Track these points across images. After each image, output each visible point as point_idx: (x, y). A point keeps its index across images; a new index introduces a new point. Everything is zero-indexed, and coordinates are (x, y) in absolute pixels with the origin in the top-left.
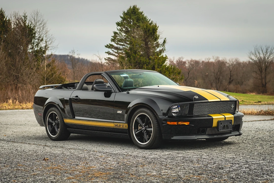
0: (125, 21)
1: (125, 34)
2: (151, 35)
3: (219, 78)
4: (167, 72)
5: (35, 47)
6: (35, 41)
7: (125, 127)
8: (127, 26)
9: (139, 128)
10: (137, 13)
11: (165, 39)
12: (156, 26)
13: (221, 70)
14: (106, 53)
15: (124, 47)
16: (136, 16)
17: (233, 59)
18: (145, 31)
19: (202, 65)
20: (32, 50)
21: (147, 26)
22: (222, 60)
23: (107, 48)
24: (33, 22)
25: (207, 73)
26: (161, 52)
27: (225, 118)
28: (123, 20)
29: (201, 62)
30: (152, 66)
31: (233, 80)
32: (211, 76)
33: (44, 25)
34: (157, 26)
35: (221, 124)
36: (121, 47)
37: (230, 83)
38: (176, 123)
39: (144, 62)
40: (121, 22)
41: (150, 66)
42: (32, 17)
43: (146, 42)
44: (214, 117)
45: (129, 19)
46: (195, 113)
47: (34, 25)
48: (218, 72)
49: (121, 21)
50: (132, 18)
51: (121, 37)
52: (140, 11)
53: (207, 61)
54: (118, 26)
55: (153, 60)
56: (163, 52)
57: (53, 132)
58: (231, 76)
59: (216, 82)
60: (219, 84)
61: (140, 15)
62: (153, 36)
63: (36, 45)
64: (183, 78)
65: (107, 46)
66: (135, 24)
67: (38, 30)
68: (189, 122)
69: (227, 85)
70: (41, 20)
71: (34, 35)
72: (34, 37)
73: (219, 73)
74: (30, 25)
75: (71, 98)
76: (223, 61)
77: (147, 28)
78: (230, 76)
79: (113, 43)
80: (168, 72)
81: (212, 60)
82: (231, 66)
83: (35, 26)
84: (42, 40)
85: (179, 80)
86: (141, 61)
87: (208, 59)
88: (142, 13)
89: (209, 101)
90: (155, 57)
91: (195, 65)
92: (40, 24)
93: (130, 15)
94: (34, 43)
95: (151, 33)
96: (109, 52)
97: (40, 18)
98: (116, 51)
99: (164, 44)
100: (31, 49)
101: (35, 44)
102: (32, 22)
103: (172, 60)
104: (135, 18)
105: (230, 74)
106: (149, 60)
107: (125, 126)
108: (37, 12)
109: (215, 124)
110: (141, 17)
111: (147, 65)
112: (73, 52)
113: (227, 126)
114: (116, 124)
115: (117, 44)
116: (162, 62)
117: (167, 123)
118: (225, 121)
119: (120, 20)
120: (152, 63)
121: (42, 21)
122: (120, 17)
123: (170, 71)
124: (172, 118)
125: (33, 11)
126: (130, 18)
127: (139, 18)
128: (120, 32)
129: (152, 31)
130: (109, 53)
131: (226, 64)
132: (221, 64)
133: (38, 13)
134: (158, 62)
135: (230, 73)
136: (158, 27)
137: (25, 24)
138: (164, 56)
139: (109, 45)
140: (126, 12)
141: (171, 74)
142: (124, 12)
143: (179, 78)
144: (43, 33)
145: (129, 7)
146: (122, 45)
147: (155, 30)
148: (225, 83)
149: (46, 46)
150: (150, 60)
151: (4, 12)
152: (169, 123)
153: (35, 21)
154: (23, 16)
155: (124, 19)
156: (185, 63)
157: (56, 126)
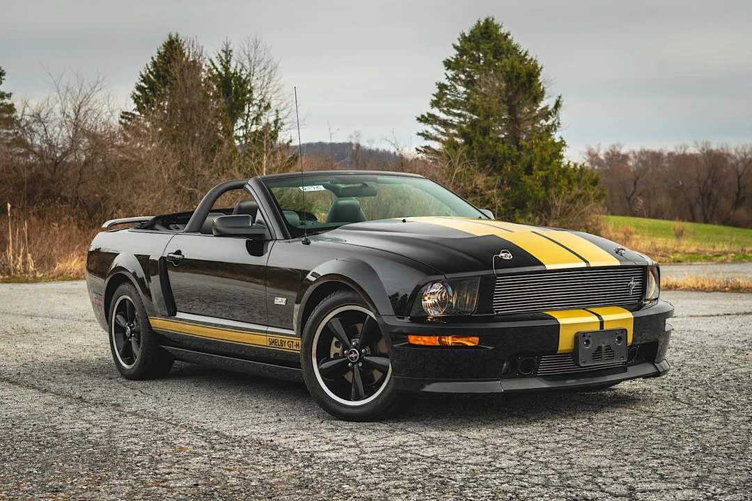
0: (465, 57)
1: (465, 89)
2: (525, 89)
3: (710, 194)
4: (564, 180)
5: (252, 125)
6: (251, 110)
7: (295, 348)
8: (469, 68)
9: (334, 350)
10: (494, 35)
11: (560, 97)
12: (536, 66)
13: (714, 174)
14: (419, 134)
15: (462, 119)
16: (493, 44)
17: (747, 146)
18: (507, 78)
19: (669, 162)
20: (245, 131)
21: (512, 67)
22: (717, 150)
23: (422, 124)
24: (246, 63)
25: (681, 183)
26: (549, 130)
27: (602, 323)
28: (461, 55)
29: (666, 154)
30: (525, 166)
31: (744, 198)
32: (691, 187)
33: (271, 71)
34: (539, 66)
35: (588, 342)
36: (456, 120)
37: (737, 204)
38: (434, 341)
39: (507, 155)
40: (456, 59)
41: (520, 166)
42: (245, 53)
43: (510, 106)
44: (562, 321)
45: (475, 53)
46: (500, 308)
47: (249, 71)
48: (708, 178)
49: (455, 57)
50: (483, 49)
51: (455, 96)
52: (502, 31)
53: (679, 151)
54: (447, 69)
55: (529, 149)
56: (555, 129)
57: (127, 354)
58: (740, 189)
59: (703, 202)
60: (710, 207)
61: (500, 42)
62: (528, 91)
63: (254, 119)
64: (604, 195)
65: (423, 119)
66: (489, 64)
67: (259, 83)
68: (477, 339)
69: (731, 210)
70: (266, 59)
71: (248, 96)
72: (250, 101)
73: (709, 181)
74: (238, 71)
75: (165, 255)
76: (722, 151)
77: (512, 72)
78: (737, 189)
79: (436, 111)
80: (566, 180)
81: (692, 150)
82: (740, 164)
83: (250, 74)
84: (268, 107)
85: (594, 200)
86: (497, 153)
87: (681, 147)
88: (506, 37)
89: (549, 267)
90: (532, 143)
91: (650, 162)
92: (264, 68)
93: (478, 43)
94: (250, 113)
95: (523, 84)
96: (427, 132)
97: (263, 53)
98: (443, 130)
99: (556, 110)
100: (243, 129)
101: (252, 118)
102: (245, 65)
103: (595, 150)
104: (488, 49)
105: (738, 182)
106: (518, 151)
107: (294, 344)
108: (254, 41)
109: (565, 343)
110: (505, 47)
111: (513, 163)
112: (358, 135)
113: (609, 348)
114: (274, 337)
115: (448, 113)
116: (550, 156)
117: (406, 340)
118: (602, 332)
119: (452, 54)
120: (525, 157)
121: (269, 62)
122: (452, 46)
123: (572, 178)
124: (423, 324)
125: (247, 40)
126: (478, 50)
127: (501, 47)
128: (453, 82)
129: (525, 78)
130: (426, 136)
131: (729, 159)
132: (714, 161)
133: (258, 42)
134: (542, 156)
135: (737, 180)
136: (542, 68)
137: (226, 68)
138: (557, 140)
139: (426, 116)
140: (467, 35)
141: (572, 185)
142: (463, 35)
143: (594, 195)
144: (269, 89)
145: (476, 23)
146: (459, 115)
147: (533, 77)
148: (725, 204)
149: (276, 122)
150: (522, 150)
151: (182, 42)
152: (413, 339)
153: (250, 61)
154: (223, 51)
155: (462, 51)
156: (626, 157)
157: (134, 336)
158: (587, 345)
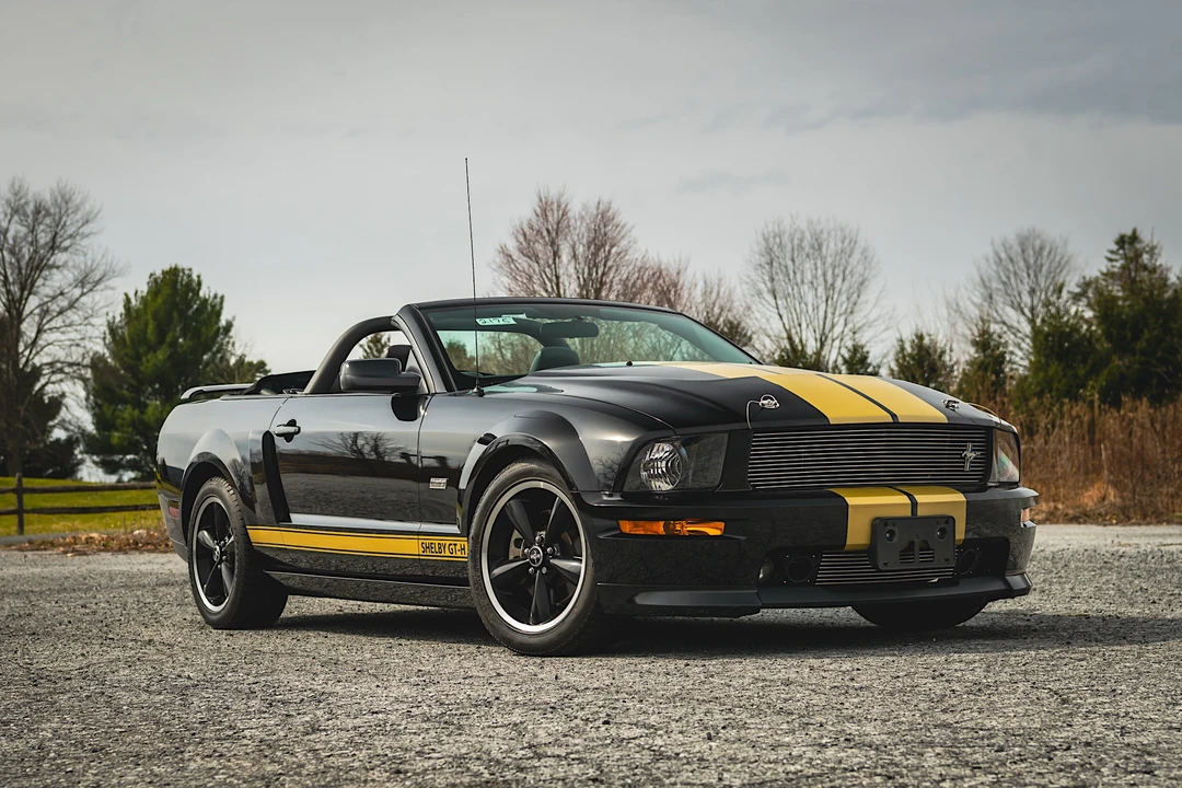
7: (459, 554)
9: (514, 551)
35: (892, 533)
38: (660, 528)
44: (852, 501)
46: (759, 481)
68: (723, 524)
75: (272, 430)
89: (835, 421)
107: (458, 547)
109: (858, 534)
113: (925, 545)
114: (428, 541)
117: (618, 528)
118: (914, 520)
124: (643, 503)
152: (626, 527)
157: (226, 560)
158: (890, 539)
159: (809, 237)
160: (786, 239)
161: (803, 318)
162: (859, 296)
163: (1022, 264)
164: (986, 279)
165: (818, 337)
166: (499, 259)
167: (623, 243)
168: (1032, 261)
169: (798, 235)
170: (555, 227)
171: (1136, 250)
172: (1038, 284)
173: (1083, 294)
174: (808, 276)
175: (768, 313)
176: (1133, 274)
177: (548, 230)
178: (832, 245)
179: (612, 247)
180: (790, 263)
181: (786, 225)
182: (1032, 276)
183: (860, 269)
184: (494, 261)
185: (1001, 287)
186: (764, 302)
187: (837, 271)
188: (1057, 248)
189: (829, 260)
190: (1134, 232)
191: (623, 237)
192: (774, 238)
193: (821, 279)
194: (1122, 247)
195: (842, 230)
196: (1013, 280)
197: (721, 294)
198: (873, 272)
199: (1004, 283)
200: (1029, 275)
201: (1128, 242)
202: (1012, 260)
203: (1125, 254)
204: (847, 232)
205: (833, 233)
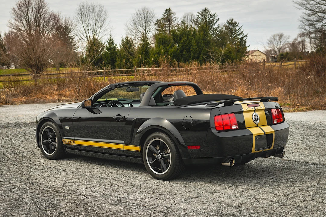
159: (91, 7)
160: (85, 7)
161: (89, 28)
162: (104, 22)
163: (143, 15)
164: (134, 19)
165: (93, 33)
166: (12, 11)
167: (46, 8)
168: (145, 15)
169: (88, 6)
170: (28, 3)
171: (170, 13)
172: (147, 20)
173: (157, 23)
174: (91, 17)
175: (80, 26)
176: (169, 19)
177: (26, 4)
178: (97, 9)
179: (43, 9)
180: (86, 13)
181: (85, 3)
182: (145, 19)
183: (104, 16)
184: (11, 12)
185: (138, 21)
186: (79, 23)
187: (98, 16)
188: (151, 12)
189: (96, 13)
190: (170, 8)
191: (46, 6)
192: (82, 7)
193: (94, 18)
194: (167, 12)
195: (100, 6)
196: (141, 20)
197: (69, 21)
198: (107, 17)
199: (139, 20)
200: (145, 18)
201: (168, 11)
202: (140, 14)
203: (167, 14)
204: (101, 6)
205: (97, 6)
